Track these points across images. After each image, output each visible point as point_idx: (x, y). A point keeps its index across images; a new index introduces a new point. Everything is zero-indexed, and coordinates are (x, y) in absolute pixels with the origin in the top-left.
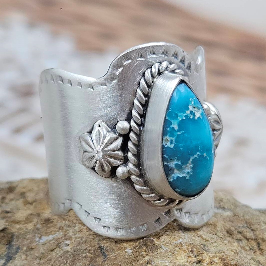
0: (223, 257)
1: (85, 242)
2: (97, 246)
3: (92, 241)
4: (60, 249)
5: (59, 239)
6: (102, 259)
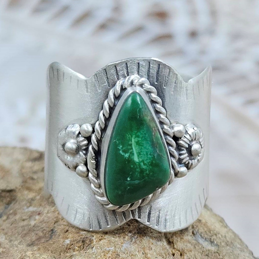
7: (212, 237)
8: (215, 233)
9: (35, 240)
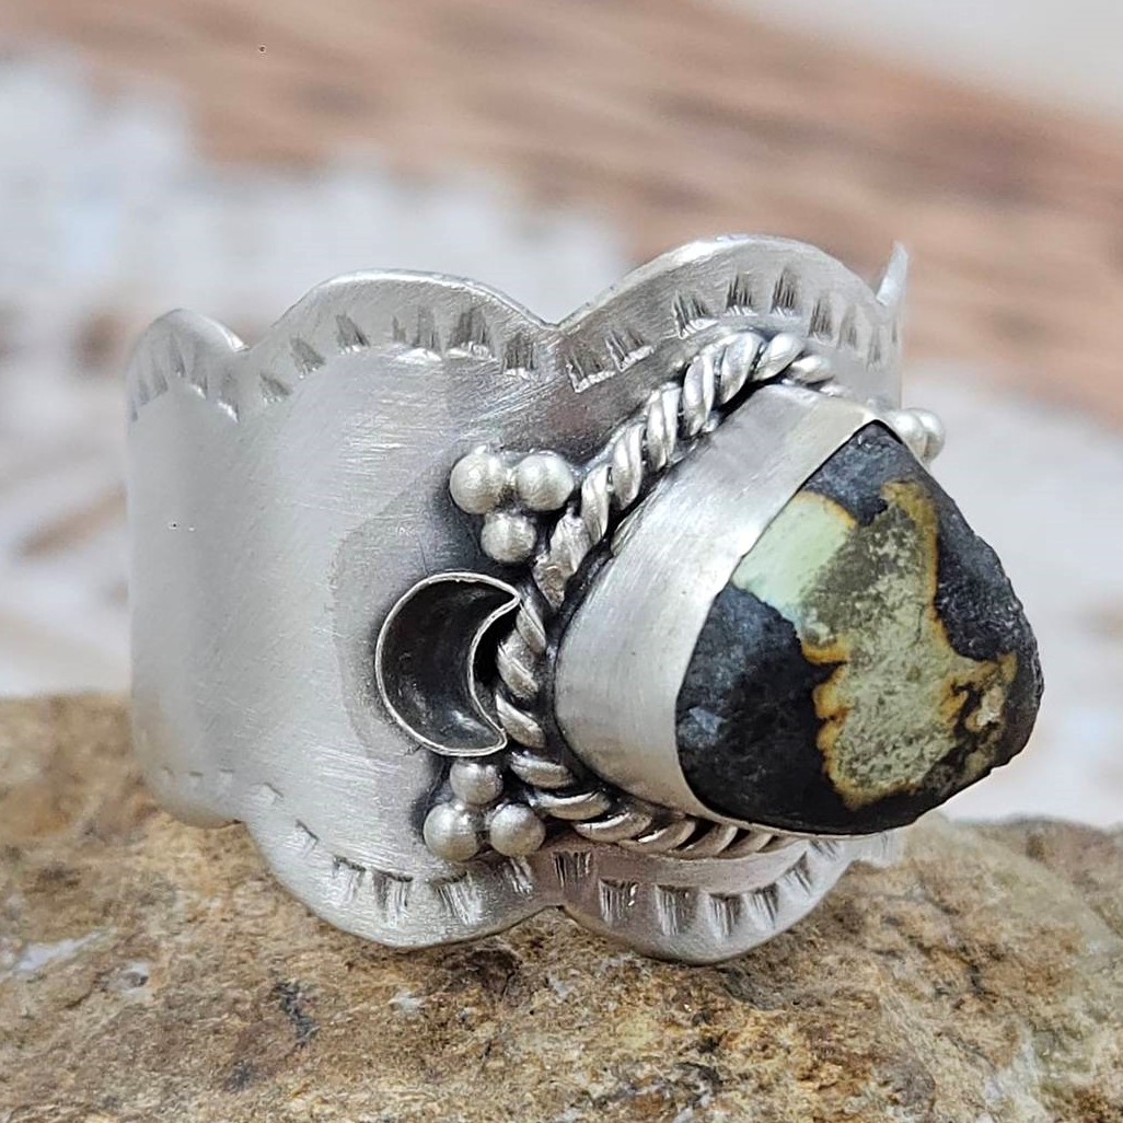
0: (817, 1025)
1: (217, 968)
2: (268, 984)
3: (244, 962)
4: (106, 998)
5: (103, 954)
6: (290, 1040)
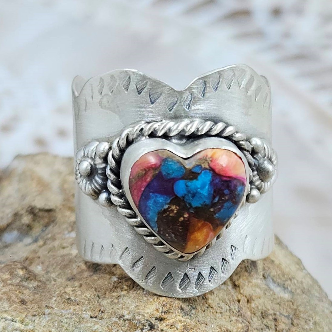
7: (286, 282)
8: (290, 278)
9: (76, 274)
